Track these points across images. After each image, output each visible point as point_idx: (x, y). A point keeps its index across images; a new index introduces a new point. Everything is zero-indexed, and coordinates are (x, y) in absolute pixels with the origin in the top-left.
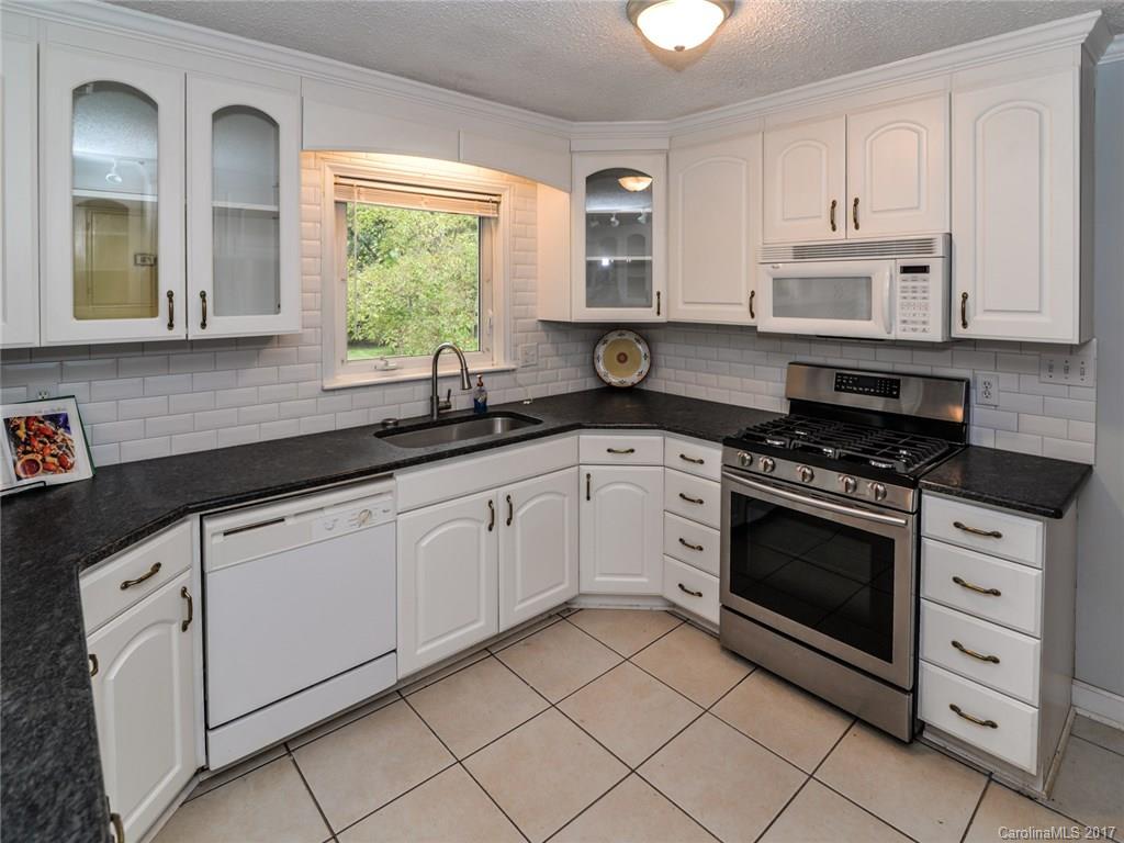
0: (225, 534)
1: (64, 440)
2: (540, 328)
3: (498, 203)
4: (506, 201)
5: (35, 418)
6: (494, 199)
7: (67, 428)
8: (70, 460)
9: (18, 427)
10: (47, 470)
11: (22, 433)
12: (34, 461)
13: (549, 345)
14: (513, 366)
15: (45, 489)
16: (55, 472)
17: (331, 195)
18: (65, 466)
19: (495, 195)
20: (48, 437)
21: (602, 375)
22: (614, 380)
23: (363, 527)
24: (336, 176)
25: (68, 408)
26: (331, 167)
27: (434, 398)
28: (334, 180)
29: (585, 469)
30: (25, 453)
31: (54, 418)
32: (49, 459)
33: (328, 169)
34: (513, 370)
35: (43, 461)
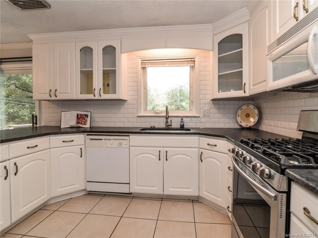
0: (91, 140)
1: (86, 119)
2: (211, 103)
3: (194, 61)
4: (196, 60)
5: (83, 115)
6: (192, 60)
7: (88, 117)
8: (86, 123)
9: (79, 116)
10: (81, 124)
11: (79, 117)
12: (79, 122)
13: (215, 110)
14: (199, 116)
15: (80, 127)
16: (83, 125)
17: (140, 66)
18: (85, 124)
19: (193, 58)
20: (84, 118)
21: (239, 122)
22: (244, 124)
23: (120, 147)
24: (142, 60)
25: (89, 114)
26: (140, 58)
27: (167, 122)
28: (141, 62)
29: (202, 150)
30: (78, 120)
31: (86, 115)
32: (82, 122)
33: (139, 59)
34: (199, 117)
35: (81, 122)
